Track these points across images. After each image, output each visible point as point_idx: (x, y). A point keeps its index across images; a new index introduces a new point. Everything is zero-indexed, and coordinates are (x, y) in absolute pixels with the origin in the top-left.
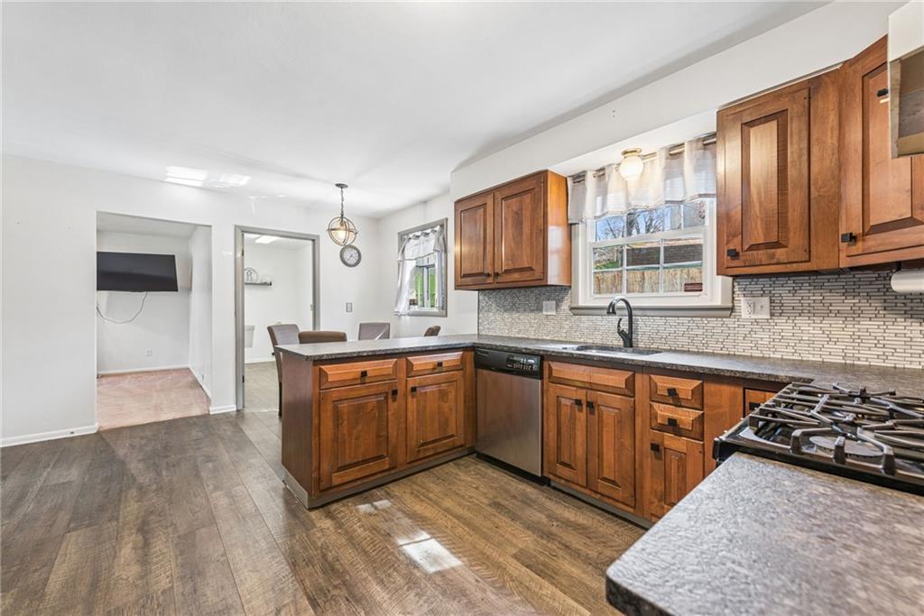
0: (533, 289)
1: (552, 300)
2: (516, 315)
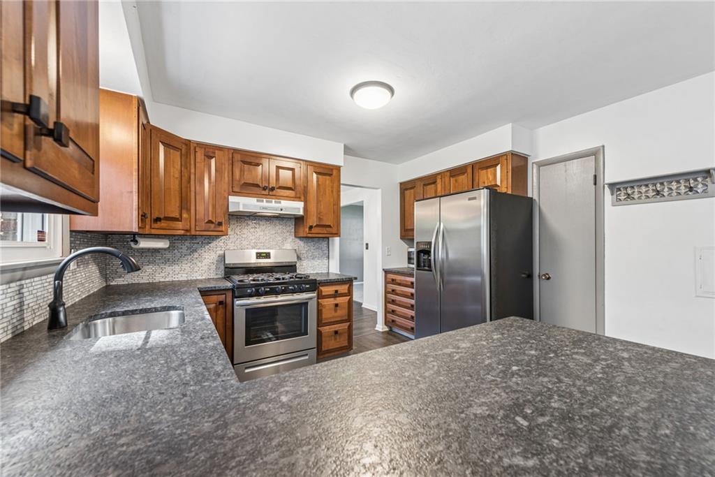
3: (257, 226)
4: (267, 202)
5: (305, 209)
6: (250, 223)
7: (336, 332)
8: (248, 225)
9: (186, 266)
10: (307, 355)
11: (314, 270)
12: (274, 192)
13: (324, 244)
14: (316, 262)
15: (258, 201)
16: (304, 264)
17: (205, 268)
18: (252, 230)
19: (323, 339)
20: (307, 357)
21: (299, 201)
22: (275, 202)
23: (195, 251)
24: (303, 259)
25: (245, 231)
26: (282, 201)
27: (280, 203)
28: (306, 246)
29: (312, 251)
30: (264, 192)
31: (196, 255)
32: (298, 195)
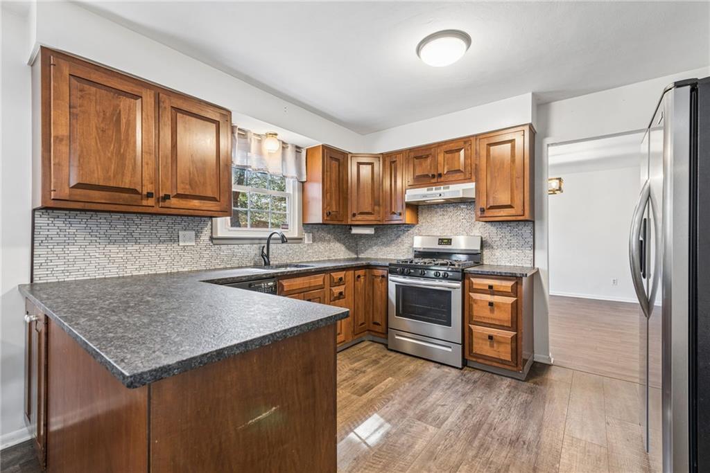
0: (163, 217)
1: (189, 230)
2: (132, 248)
3: (445, 213)
4: (436, 189)
5: (477, 189)
6: (438, 210)
7: (491, 338)
8: (437, 212)
9: (393, 248)
10: (450, 347)
11: (511, 262)
12: (442, 179)
13: (527, 230)
14: (513, 253)
15: (428, 190)
16: (497, 254)
17: (405, 250)
18: (441, 217)
19: (474, 340)
20: (450, 350)
21: (470, 182)
22: (444, 188)
23: (399, 236)
24: (495, 247)
25: (434, 219)
26: (450, 186)
27: (448, 188)
28: (499, 233)
29: (508, 238)
30: (433, 181)
31: (400, 240)
32: (468, 176)
